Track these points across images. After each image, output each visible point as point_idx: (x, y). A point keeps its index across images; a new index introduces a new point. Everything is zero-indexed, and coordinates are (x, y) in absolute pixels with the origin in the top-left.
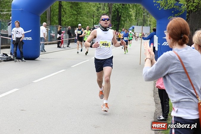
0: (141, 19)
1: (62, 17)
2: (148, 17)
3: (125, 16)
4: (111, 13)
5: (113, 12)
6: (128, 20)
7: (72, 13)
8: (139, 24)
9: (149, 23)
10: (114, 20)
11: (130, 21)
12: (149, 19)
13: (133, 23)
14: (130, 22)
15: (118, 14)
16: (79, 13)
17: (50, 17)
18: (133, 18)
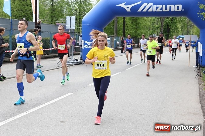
0: (185, 30)
1: (126, 31)
2: (191, 29)
3: (173, 29)
4: (162, 27)
5: (164, 26)
6: (176, 31)
7: (133, 27)
8: (184, 34)
9: (192, 33)
10: (165, 32)
12: (192, 30)
13: (179, 33)
14: (177, 33)
15: (168, 27)
16: (137, 27)
17: (117, 31)
18: (180, 29)
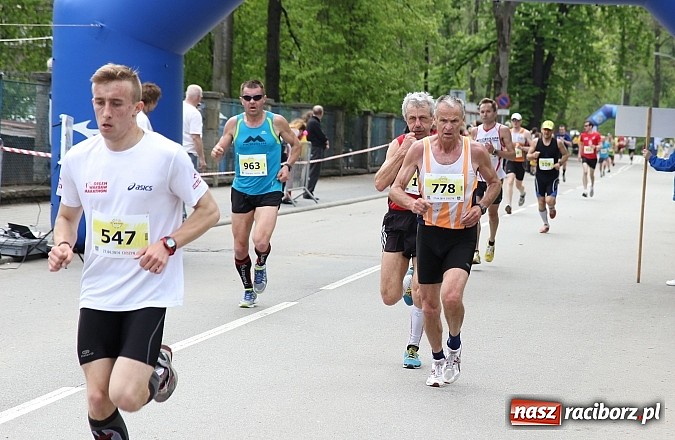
0: (643, 73)
1: (283, 63)
3: (570, 61)
4: (505, 45)
5: (516, 43)
6: (586, 78)
7: (327, 41)
8: (633, 98)
10: (521, 78)
11: (595, 84)
13: (606, 92)
14: (593, 88)
15: (539, 52)
16: (357, 44)
17: (230, 64)
18: (610, 68)
